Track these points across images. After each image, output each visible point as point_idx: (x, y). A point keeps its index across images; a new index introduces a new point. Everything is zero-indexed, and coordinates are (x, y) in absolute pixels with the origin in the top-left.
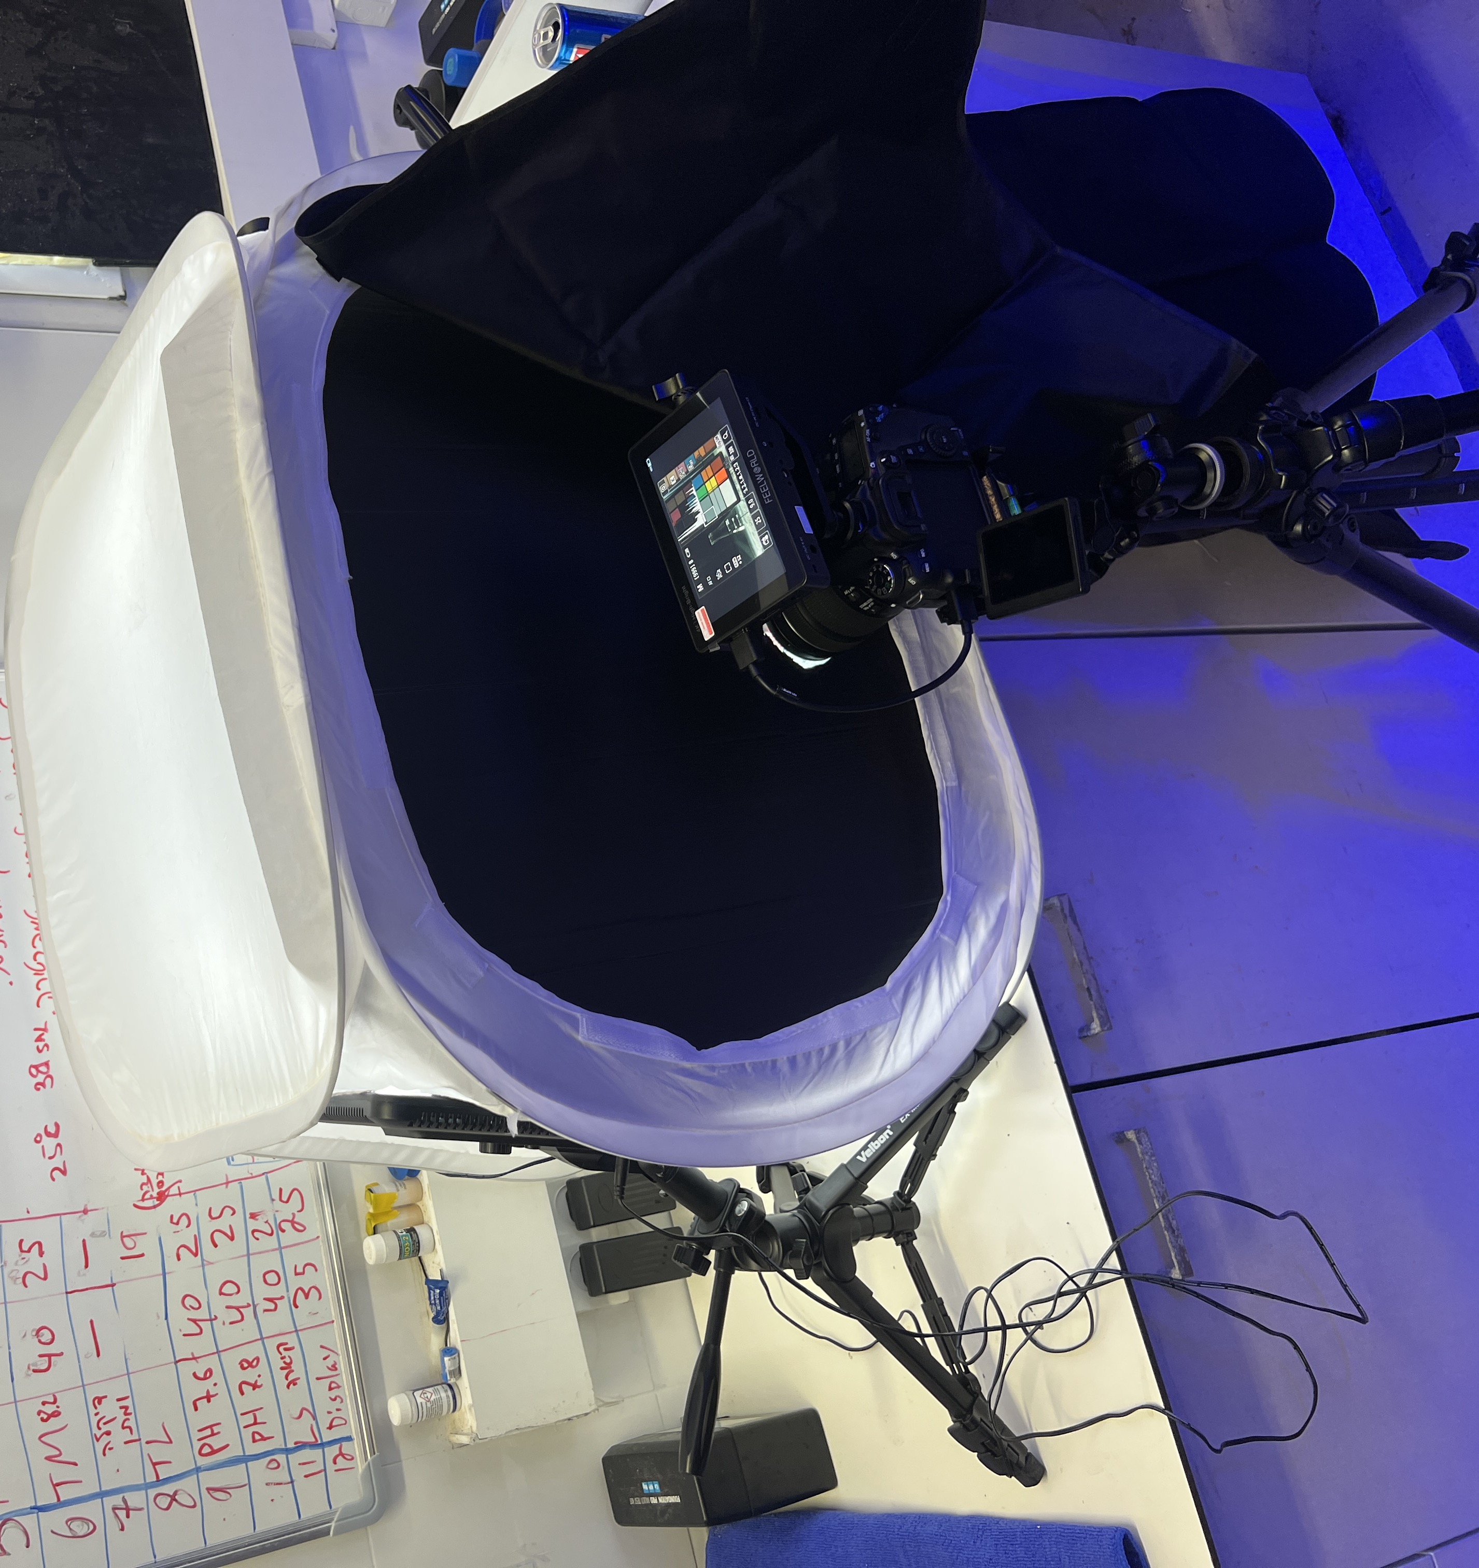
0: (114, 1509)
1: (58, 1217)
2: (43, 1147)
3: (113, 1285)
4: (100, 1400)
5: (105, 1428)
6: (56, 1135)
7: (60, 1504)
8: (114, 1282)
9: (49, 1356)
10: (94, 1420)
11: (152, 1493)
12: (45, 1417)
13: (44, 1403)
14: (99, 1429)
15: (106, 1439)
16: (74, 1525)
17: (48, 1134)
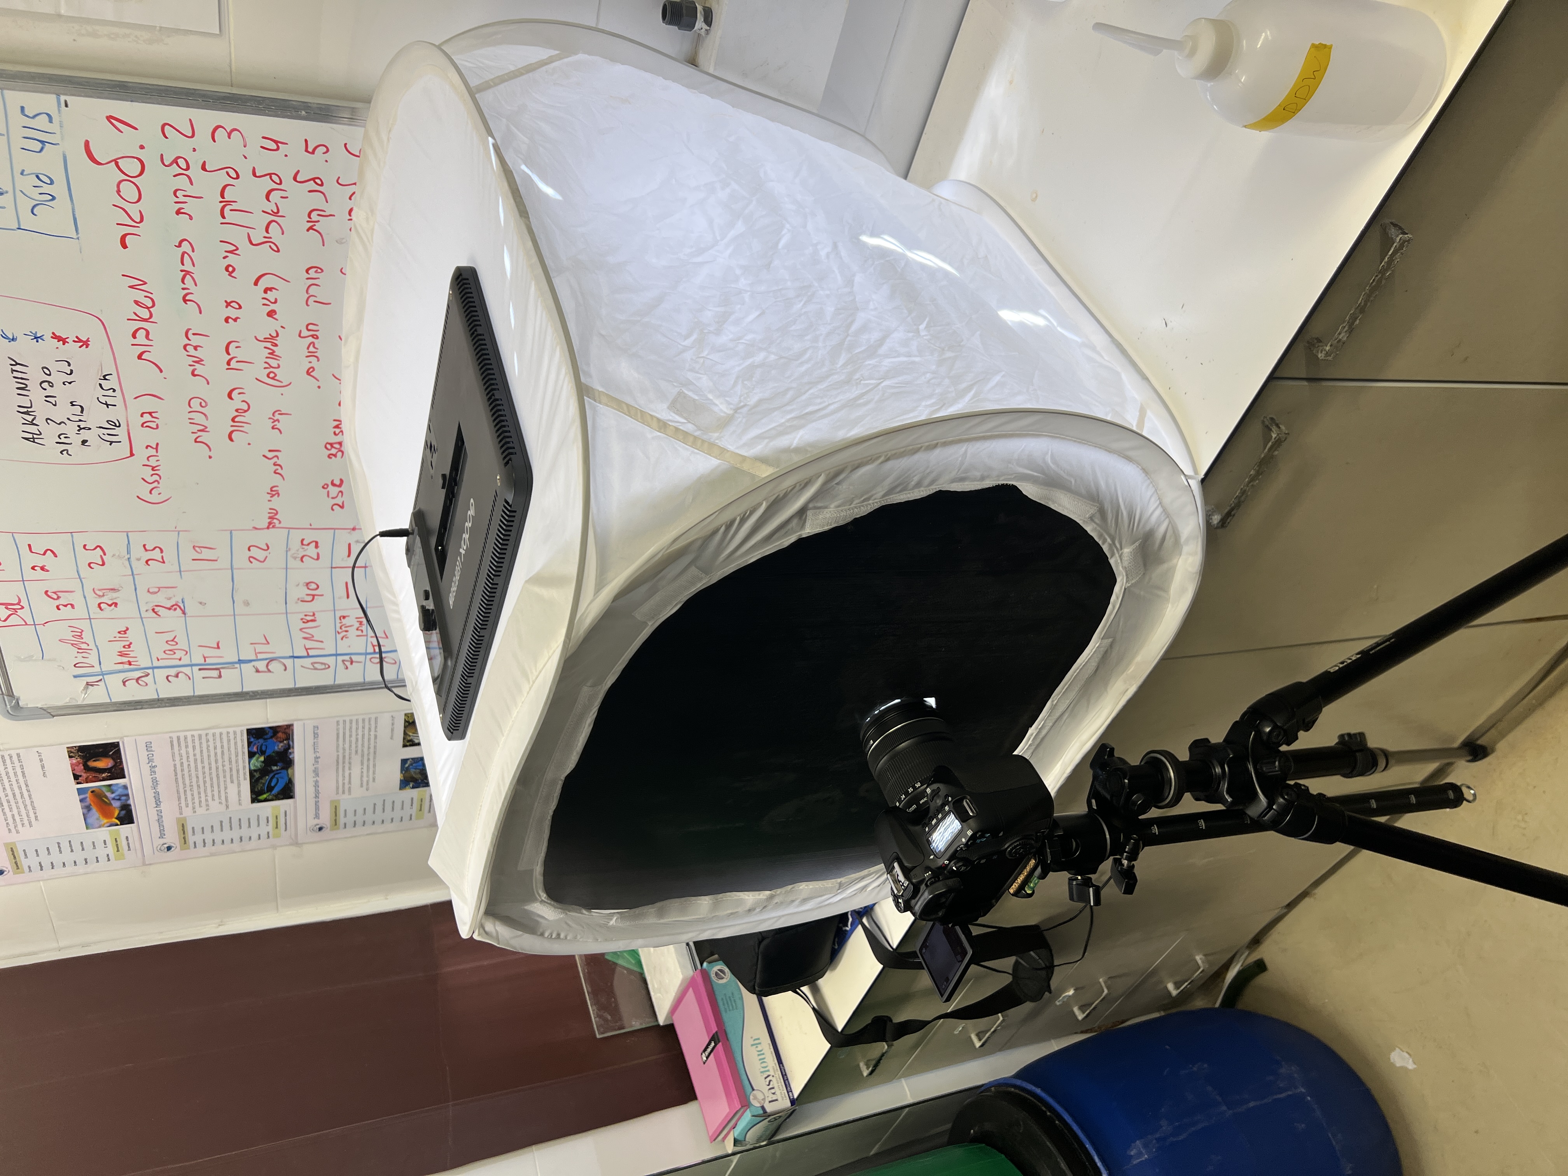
0: (343, 661)
1: (333, 531)
2: (328, 492)
3: (365, 567)
4: (344, 617)
5: (344, 629)
7: (308, 656)
8: (367, 566)
9: (314, 596)
10: (338, 625)
11: (369, 657)
12: (305, 621)
13: (306, 615)
14: (341, 628)
15: (344, 633)
16: (316, 665)
17: (333, 484)
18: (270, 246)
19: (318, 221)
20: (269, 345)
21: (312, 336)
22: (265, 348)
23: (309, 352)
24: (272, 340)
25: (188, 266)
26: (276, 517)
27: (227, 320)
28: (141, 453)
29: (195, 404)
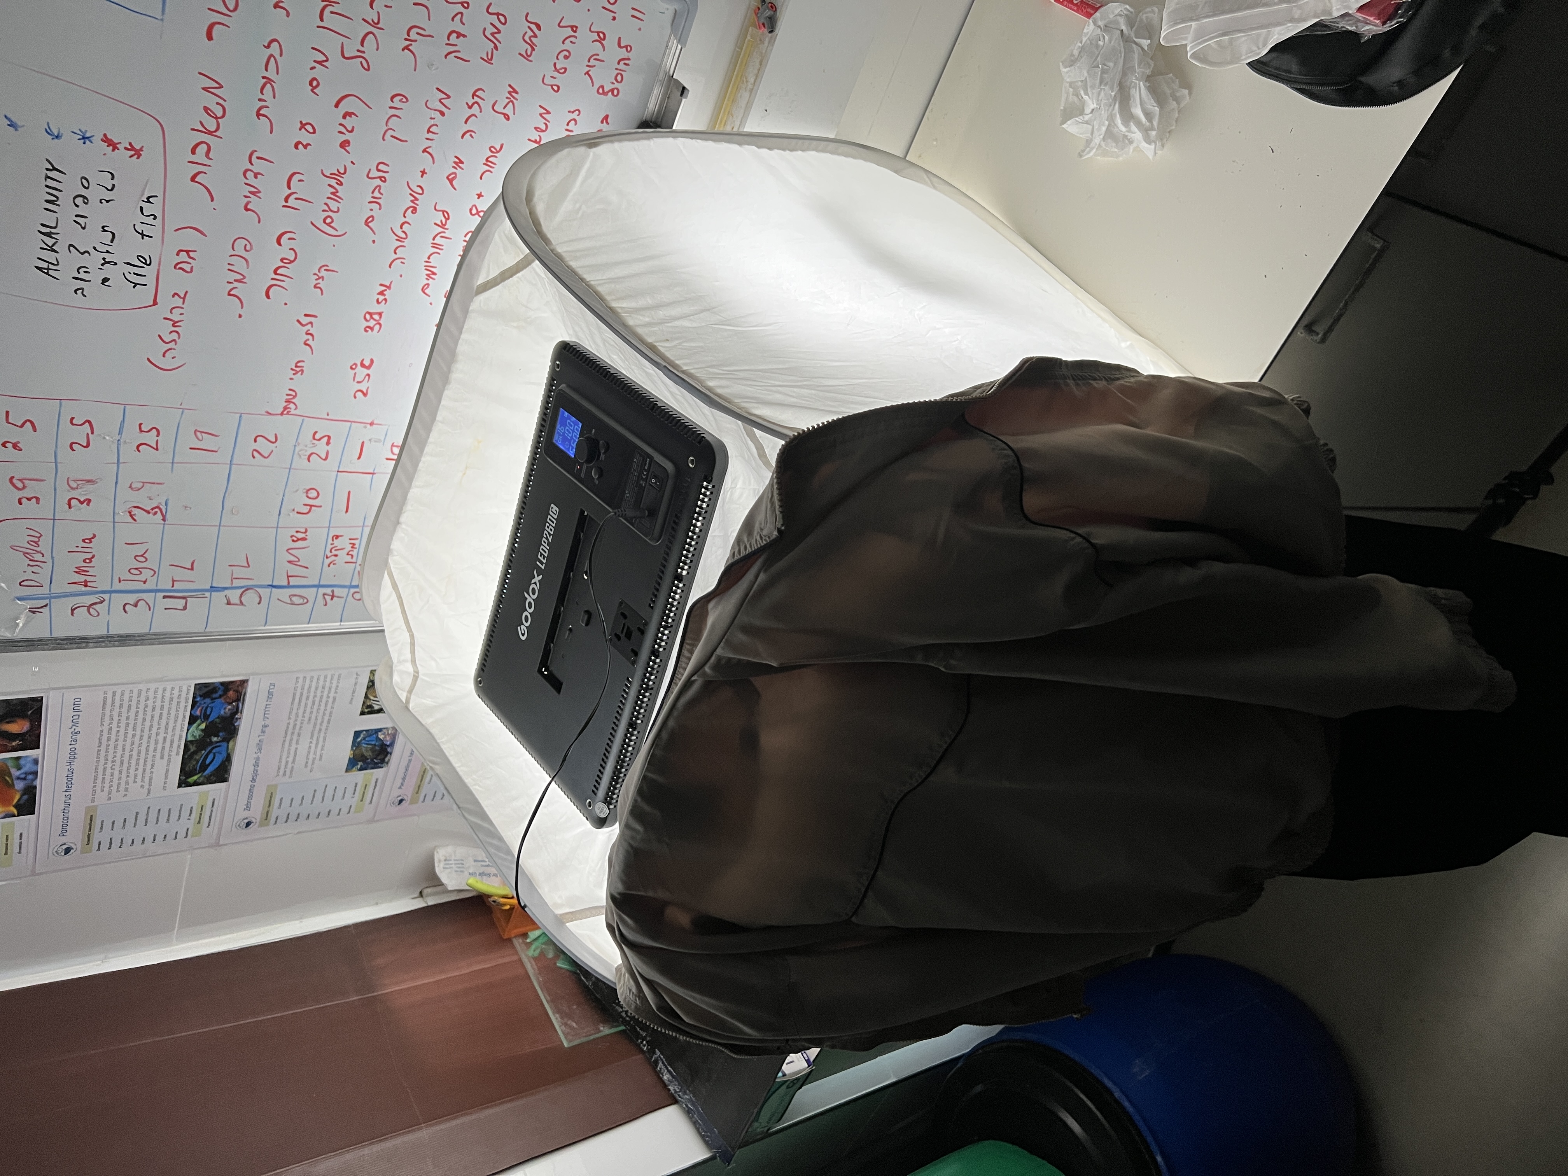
0: (323, 595)
1: (350, 423)
2: (355, 373)
3: (373, 474)
4: (337, 537)
5: (334, 552)
6: (368, 368)
7: (288, 586)
8: (375, 472)
9: (311, 506)
10: (329, 547)
11: (352, 591)
12: (295, 539)
13: (297, 532)
14: (331, 552)
15: (333, 558)
16: (294, 599)
17: (363, 365)
18: (361, 63)
19: (416, 41)
20: (333, 182)
21: (380, 178)
22: (330, 185)
23: (373, 197)
24: (338, 176)
25: (271, 74)
26: (293, 401)
27: (296, 147)
28: (166, 301)
29: (240, 244)
